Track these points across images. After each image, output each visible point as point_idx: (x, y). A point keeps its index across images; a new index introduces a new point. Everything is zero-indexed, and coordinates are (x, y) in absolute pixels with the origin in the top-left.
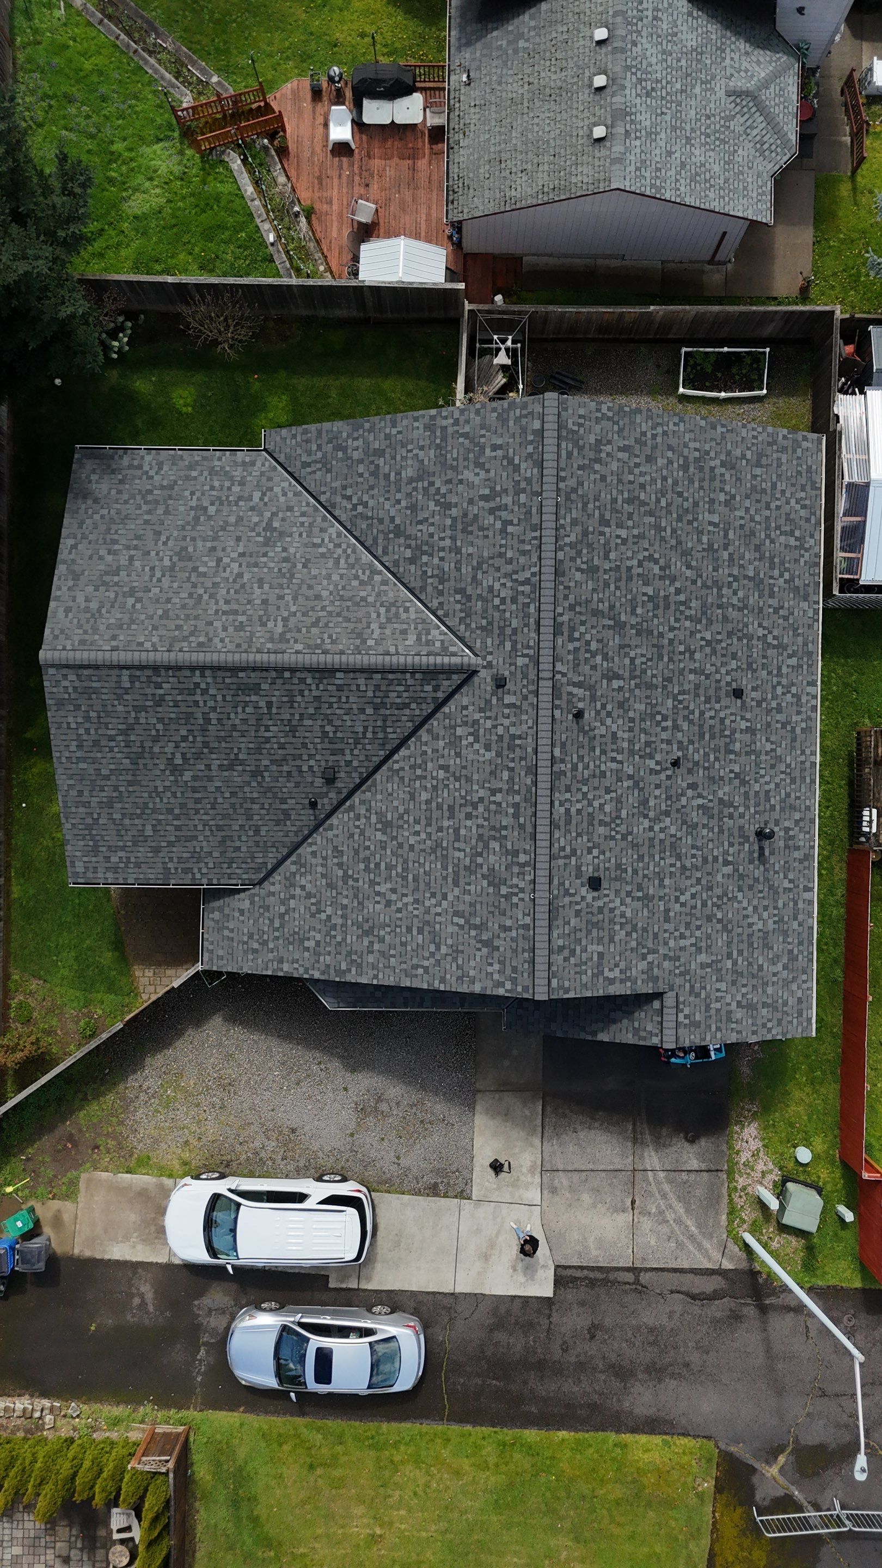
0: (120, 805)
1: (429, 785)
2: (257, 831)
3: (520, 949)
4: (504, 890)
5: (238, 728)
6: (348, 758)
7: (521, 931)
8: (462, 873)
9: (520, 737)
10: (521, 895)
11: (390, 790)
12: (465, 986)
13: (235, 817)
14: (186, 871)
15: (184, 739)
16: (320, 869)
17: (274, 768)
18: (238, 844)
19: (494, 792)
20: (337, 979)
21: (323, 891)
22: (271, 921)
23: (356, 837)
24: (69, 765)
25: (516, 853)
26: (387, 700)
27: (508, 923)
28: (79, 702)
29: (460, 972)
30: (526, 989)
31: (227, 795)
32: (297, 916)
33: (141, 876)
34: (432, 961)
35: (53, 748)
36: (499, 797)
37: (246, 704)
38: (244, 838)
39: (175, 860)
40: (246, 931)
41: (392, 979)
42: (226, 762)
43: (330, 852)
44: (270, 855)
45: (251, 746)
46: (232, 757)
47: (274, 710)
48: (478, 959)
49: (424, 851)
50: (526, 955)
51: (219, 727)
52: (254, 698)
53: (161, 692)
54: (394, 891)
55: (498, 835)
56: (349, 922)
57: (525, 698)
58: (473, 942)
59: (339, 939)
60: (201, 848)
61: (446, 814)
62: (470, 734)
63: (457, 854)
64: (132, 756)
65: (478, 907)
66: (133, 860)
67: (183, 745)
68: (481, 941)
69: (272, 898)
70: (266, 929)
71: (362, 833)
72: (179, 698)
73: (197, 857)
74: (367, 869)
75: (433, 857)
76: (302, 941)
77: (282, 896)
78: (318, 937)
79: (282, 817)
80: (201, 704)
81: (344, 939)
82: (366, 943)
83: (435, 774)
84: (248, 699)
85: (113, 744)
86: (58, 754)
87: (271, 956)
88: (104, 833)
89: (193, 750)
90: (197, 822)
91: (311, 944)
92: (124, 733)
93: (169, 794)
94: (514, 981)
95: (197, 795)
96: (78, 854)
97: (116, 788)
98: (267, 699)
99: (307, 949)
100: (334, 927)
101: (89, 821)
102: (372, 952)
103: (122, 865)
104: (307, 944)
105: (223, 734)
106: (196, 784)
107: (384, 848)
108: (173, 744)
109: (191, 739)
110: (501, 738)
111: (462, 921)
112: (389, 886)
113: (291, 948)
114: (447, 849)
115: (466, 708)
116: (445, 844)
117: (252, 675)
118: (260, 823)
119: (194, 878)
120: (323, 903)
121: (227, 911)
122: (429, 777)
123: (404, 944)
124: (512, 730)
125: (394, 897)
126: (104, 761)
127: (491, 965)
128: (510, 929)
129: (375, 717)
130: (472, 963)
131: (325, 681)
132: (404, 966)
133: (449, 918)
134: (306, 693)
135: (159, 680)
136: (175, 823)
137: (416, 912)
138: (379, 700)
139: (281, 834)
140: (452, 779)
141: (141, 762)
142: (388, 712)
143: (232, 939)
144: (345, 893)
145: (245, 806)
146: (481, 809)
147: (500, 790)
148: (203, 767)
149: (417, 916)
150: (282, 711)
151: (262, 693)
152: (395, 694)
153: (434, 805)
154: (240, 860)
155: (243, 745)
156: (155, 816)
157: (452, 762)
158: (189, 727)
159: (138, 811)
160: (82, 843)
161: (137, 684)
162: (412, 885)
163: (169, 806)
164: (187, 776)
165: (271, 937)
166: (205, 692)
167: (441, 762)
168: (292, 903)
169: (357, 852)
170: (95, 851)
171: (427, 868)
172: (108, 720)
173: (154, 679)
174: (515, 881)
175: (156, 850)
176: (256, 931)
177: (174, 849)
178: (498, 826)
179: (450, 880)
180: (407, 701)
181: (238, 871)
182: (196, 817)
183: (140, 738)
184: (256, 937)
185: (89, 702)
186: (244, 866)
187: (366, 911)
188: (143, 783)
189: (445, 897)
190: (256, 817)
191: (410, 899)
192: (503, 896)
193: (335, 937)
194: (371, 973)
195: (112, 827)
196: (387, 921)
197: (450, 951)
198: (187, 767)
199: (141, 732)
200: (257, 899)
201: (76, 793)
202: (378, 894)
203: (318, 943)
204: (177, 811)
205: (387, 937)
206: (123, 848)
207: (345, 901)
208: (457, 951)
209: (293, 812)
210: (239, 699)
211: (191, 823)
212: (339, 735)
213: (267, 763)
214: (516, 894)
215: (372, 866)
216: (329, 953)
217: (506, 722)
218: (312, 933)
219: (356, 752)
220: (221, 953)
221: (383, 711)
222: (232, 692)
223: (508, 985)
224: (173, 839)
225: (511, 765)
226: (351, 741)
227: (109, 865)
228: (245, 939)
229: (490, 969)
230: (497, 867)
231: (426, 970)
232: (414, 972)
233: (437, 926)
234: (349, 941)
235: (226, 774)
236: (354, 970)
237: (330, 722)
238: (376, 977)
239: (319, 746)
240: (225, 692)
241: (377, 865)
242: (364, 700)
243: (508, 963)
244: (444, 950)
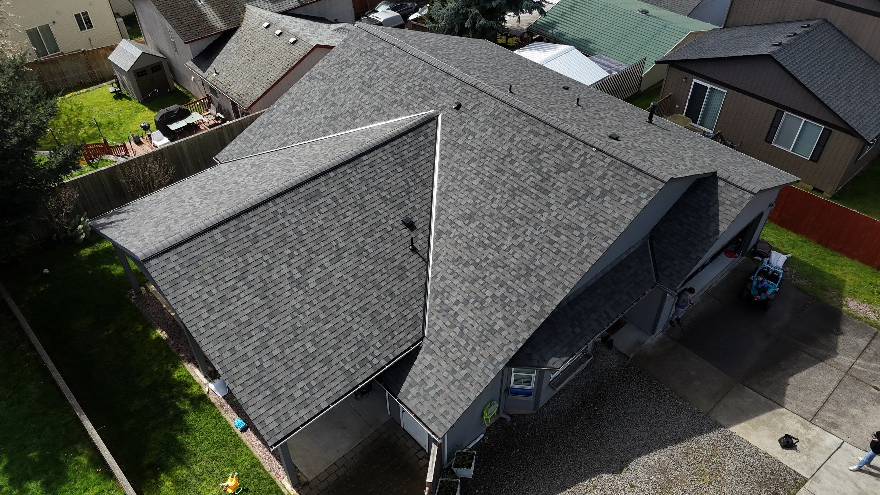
0: (273, 340)
1: (473, 176)
2: (391, 294)
3: (624, 175)
4: (576, 165)
5: (325, 226)
6: (411, 205)
7: (612, 168)
8: (543, 185)
9: (495, 111)
10: (588, 156)
11: (453, 201)
12: (622, 225)
13: (368, 293)
14: (364, 362)
15: (291, 256)
16: (456, 282)
17: (369, 240)
18: (386, 313)
19: (512, 140)
20: (543, 320)
21: (472, 289)
22: (457, 345)
23: (460, 241)
24: (210, 332)
25: (559, 146)
26: (404, 158)
27: (600, 173)
28: (191, 274)
29: (609, 223)
30: (655, 185)
31: (351, 280)
32: (471, 321)
33: (330, 394)
34: (586, 238)
35: (188, 325)
36: (517, 139)
37: (319, 208)
38: (387, 306)
39: (348, 359)
40: (446, 374)
41: (575, 276)
42: (333, 256)
43: (452, 267)
44: (415, 306)
45: (342, 234)
46: (335, 249)
47: (341, 201)
48: (609, 206)
49: (509, 201)
50: (631, 173)
51: (311, 233)
52: (321, 201)
53: (252, 231)
54: (516, 237)
55: (539, 151)
56: (510, 283)
57: (478, 98)
58: (594, 203)
59: (514, 299)
60: (361, 334)
61: (499, 175)
62: (467, 137)
63: (529, 182)
64: (258, 292)
65: (573, 186)
66: (314, 383)
67: (293, 261)
68: (599, 197)
69: (443, 333)
70: (459, 354)
71: (461, 236)
72: (268, 229)
73: (363, 345)
74: (486, 247)
75: (517, 198)
76: (492, 330)
77: (448, 323)
78: (500, 315)
79: (401, 272)
80: (287, 224)
81: (519, 295)
82: (533, 279)
83: (469, 169)
84: (317, 203)
85: (237, 292)
86: (194, 328)
87: (481, 365)
88: (274, 375)
89: (304, 261)
90: (343, 316)
91: (500, 323)
92: (241, 277)
93: (307, 306)
94: (644, 190)
95: (330, 293)
96: (262, 411)
97: (261, 328)
98: (330, 196)
99: (502, 329)
100: (503, 297)
101: (255, 371)
102: (545, 279)
103: (307, 395)
104: (497, 328)
105: (316, 237)
106: (322, 285)
107: (484, 226)
108: (285, 265)
109: (296, 253)
110: (485, 121)
111: (575, 203)
112: (510, 238)
113: (489, 343)
114: (520, 186)
115: (452, 131)
116: (516, 186)
117: (309, 186)
118: (389, 286)
119: (373, 366)
120: (480, 294)
121: (418, 379)
122: (468, 173)
123: (558, 252)
124: (488, 113)
125: (520, 239)
126: (237, 311)
127: (621, 199)
128: (605, 174)
129: (406, 171)
130: (609, 211)
131: (359, 166)
132: (573, 261)
133: (566, 209)
134: (353, 179)
135: (245, 223)
136: (328, 326)
137: (543, 230)
138: (400, 160)
139: (409, 285)
140: (482, 160)
141: (268, 293)
142: (411, 164)
143: (442, 391)
144: (487, 273)
145: (369, 280)
146: (514, 153)
147: (514, 136)
148: (319, 269)
149: (547, 231)
150: (346, 198)
151: (324, 194)
152: (406, 152)
153: (487, 179)
154: (397, 326)
155: (336, 237)
156: (308, 332)
157: (473, 155)
158: (290, 245)
159: (292, 336)
160: (260, 397)
161: (230, 236)
162: (523, 223)
163: (313, 316)
164: (312, 282)
165: (468, 354)
166: (284, 215)
167: (467, 161)
168: (460, 319)
169: (469, 247)
170: (277, 397)
171: (521, 206)
172: (222, 275)
173: (241, 225)
174: (576, 155)
175: (327, 361)
176: (453, 365)
177: (341, 350)
178: (533, 148)
179: (541, 195)
180: (416, 152)
181: (401, 336)
182: (340, 312)
183: (256, 275)
184: (457, 368)
185: (199, 269)
186: (402, 328)
187: (512, 266)
188: (281, 310)
189: (549, 205)
190: (383, 284)
191: (531, 229)
192: (579, 168)
193: (511, 301)
194: (559, 290)
195: (278, 364)
196: (531, 254)
197: (589, 222)
198: (307, 276)
199: (255, 270)
200: (432, 346)
201: (229, 354)
202: (509, 249)
203: (504, 318)
204: (322, 316)
205: (543, 261)
206: (299, 378)
207: (493, 277)
208: (593, 217)
209: (405, 264)
210: (311, 207)
211: (338, 319)
212: (393, 194)
213: (362, 239)
214: (586, 159)
215: (487, 242)
216: (519, 314)
217: (481, 114)
218: (493, 318)
219: (412, 199)
220: (442, 410)
221: (407, 165)
222: (303, 205)
223: (644, 195)
224: (334, 342)
225: (506, 123)
226: (403, 194)
227: (296, 403)
228: (451, 378)
229: (623, 202)
230: (558, 162)
231: (589, 246)
232: (584, 256)
233: (565, 221)
234: (521, 292)
235: (339, 264)
236: (546, 302)
237: (381, 189)
238: (564, 289)
239: (387, 209)
240: (299, 207)
241: (490, 238)
242: (391, 165)
243: (627, 188)
244: (584, 226)
